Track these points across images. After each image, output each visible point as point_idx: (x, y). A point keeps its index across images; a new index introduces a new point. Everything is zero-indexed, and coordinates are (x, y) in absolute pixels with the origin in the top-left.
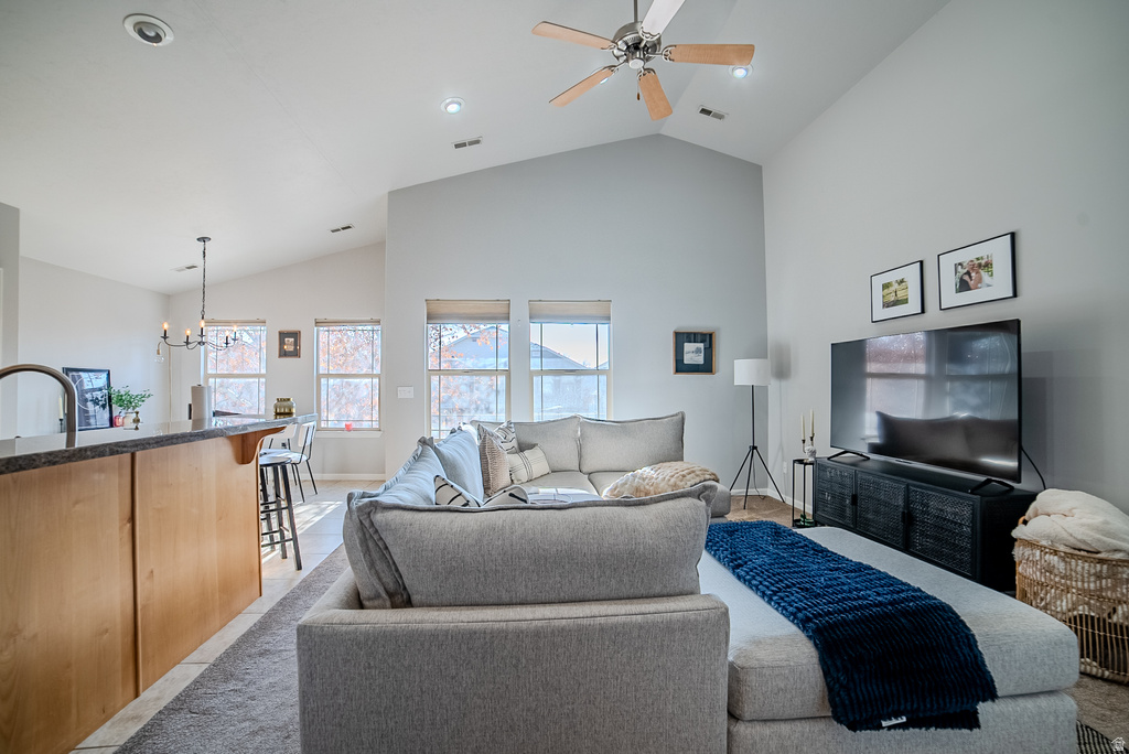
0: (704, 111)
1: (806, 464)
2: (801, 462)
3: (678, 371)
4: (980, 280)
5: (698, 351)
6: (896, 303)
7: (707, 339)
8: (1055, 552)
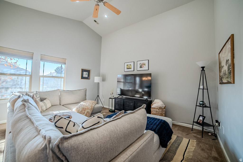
0: (95, 21)
1: (112, 99)
2: (111, 98)
3: (82, 78)
4: (143, 66)
5: (86, 74)
6: (129, 68)
7: (89, 71)
8: (158, 109)
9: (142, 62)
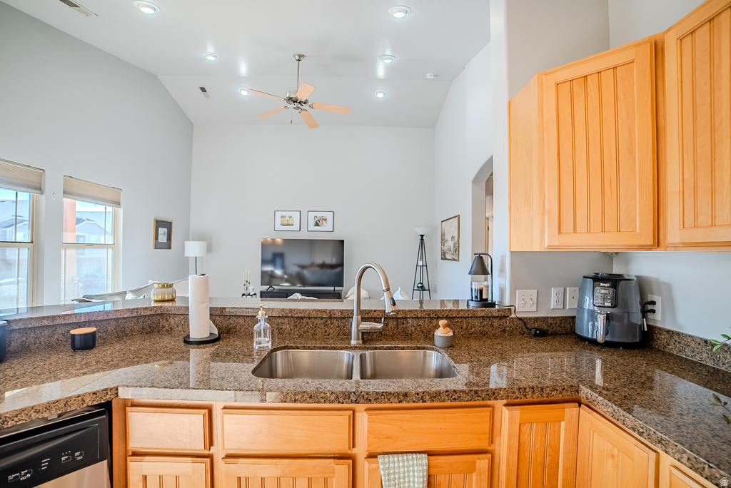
0: (203, 89)
3: (155, 247)
4: (322, 224)
5: (164, 234)
6: (287, 225)
7: (168, 225)
9: (319, 215)
